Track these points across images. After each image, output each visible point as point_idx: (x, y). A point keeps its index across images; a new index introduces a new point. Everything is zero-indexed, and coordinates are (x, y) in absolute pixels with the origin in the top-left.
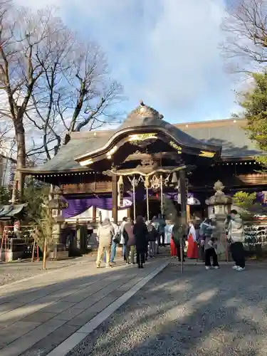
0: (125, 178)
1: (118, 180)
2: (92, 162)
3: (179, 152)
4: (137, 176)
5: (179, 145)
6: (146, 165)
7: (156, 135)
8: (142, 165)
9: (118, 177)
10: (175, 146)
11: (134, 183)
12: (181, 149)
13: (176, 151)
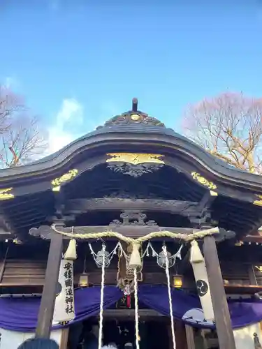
0: (82, 245)
1: (64, 250)
2: (11, 196)
3: (214, 194)
4: (111, 242)
5: (210, 178)
6: (131, 221)
7: (161, 159)
8: (121, 220)
9: (66, 243)
10: (202, 180)
11: (102, 258)
12: (215, 187)
13: (205, 190)
